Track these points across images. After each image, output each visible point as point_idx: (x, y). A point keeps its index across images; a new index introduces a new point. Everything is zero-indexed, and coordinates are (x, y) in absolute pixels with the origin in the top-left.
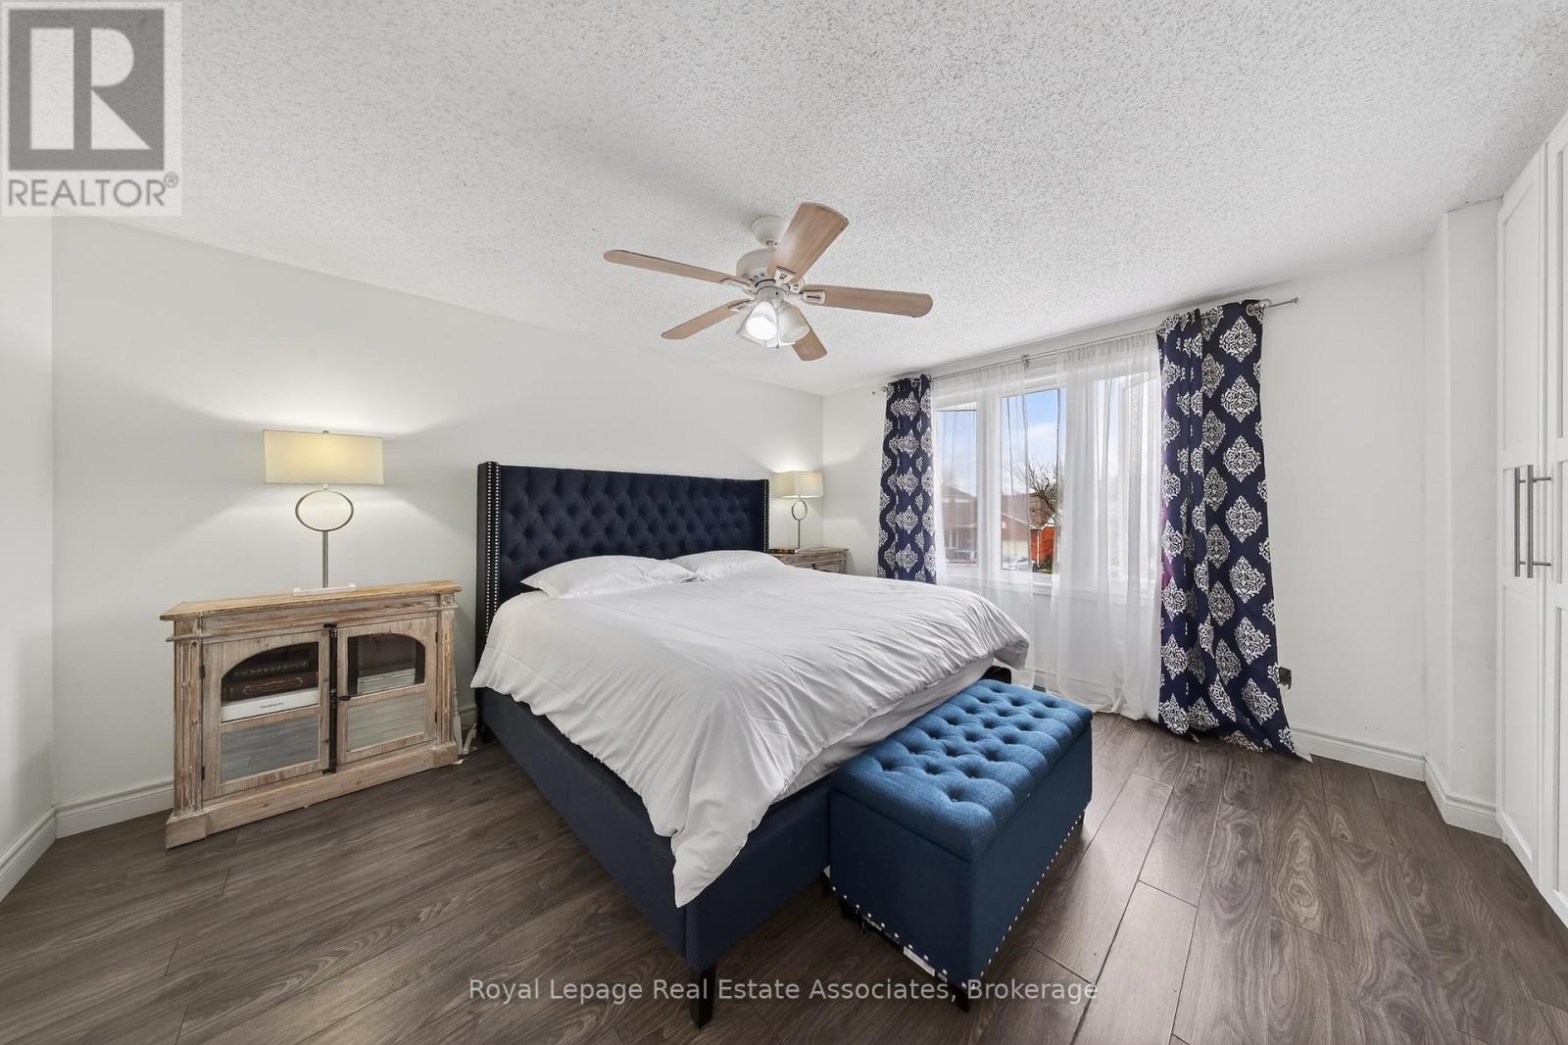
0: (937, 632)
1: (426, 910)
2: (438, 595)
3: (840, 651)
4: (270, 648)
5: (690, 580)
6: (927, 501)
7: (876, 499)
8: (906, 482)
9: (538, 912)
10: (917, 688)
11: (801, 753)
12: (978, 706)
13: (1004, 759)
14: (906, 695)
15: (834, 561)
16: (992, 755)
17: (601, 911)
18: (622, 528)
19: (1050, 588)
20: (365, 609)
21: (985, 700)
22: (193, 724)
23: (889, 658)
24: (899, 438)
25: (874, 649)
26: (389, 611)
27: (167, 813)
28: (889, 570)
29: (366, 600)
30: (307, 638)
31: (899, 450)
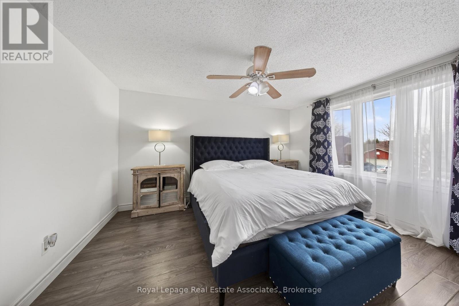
0: (322, 194)
1: (168, 246)
2: (180, 168)
3: (276, 196)
4: (149, 178)
5: (242, 168)
6: (329, 144)
7: (308, 144)
8: (320, 137)
9: (190, 255)
10: (308, 214)
11: (256, 228)
12: (339, 225)
13: (343, 250)
14: (303, 215)
15: (293, 165)
16: (338, 247)
17: (204, 260)
18: (225, 152)
19: (386, 180)
20: (166, 170)
21: (343, 223)
22: (136, 192)
23: (297, 201)
24: (317, 122)
25: (289, 196)
26: (171, 171)
27: (132, 211)
28: (314, 169)
29: (166, 168)
30: (155, 176)
31: (317, 126)
